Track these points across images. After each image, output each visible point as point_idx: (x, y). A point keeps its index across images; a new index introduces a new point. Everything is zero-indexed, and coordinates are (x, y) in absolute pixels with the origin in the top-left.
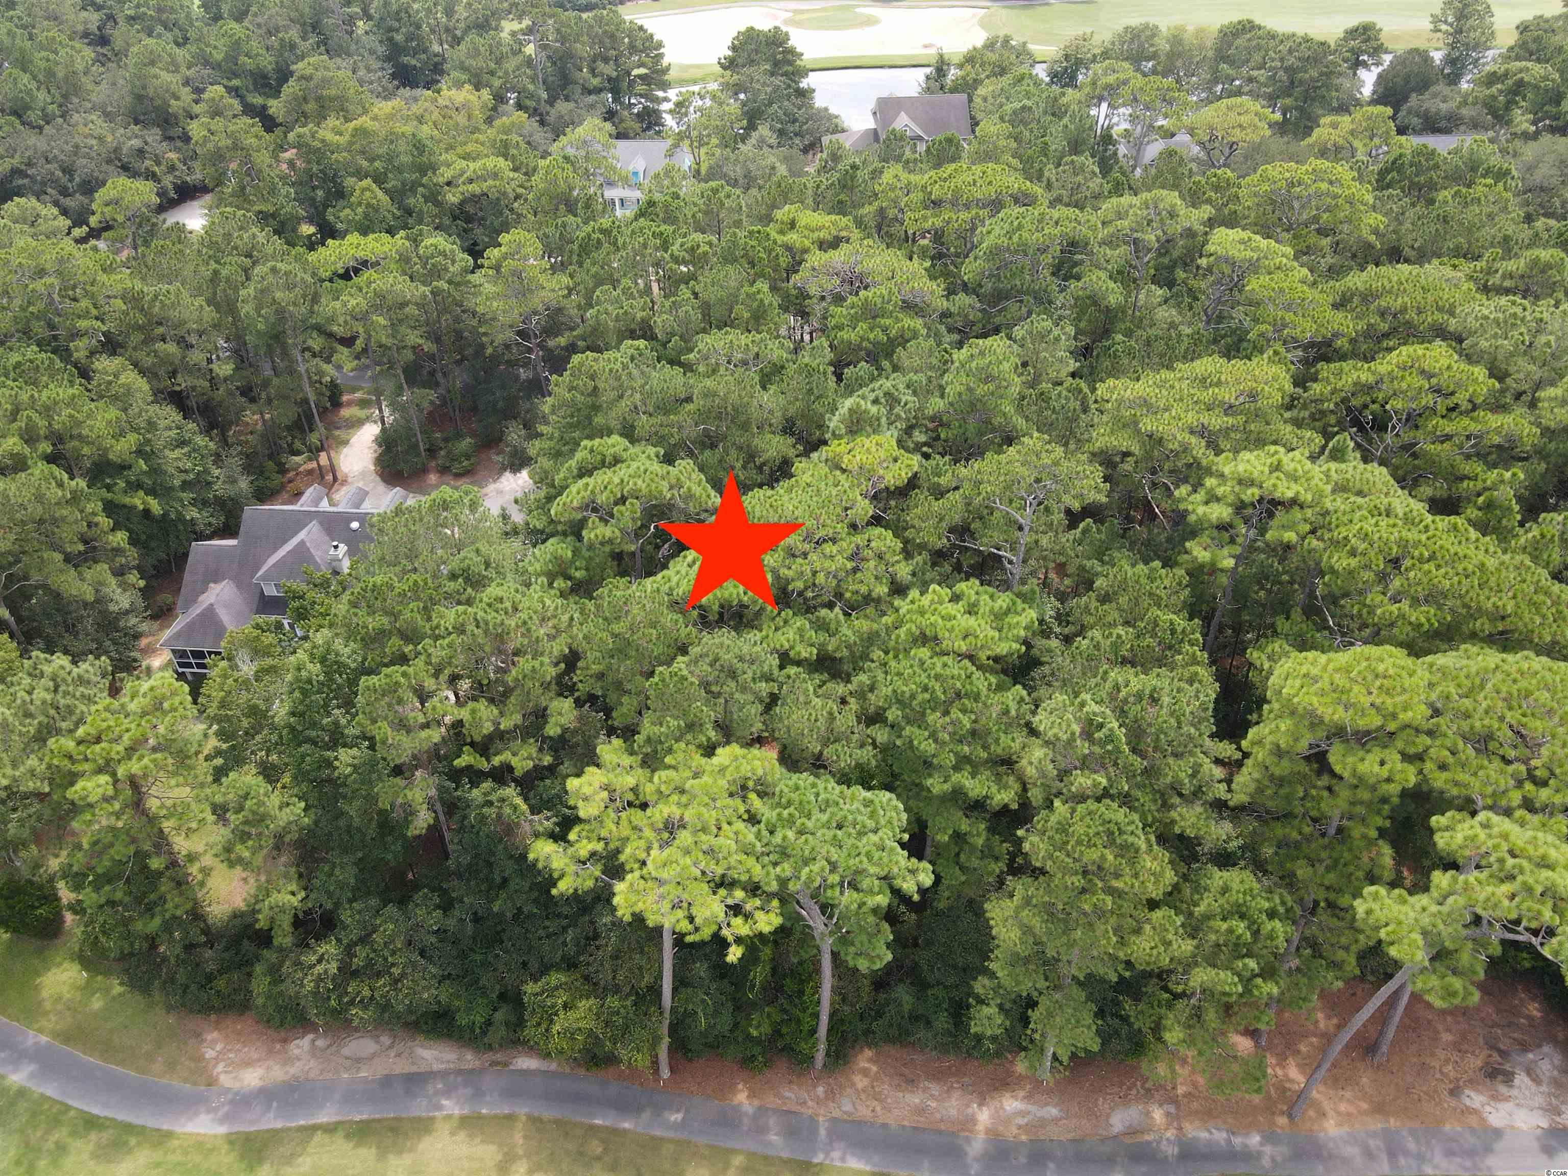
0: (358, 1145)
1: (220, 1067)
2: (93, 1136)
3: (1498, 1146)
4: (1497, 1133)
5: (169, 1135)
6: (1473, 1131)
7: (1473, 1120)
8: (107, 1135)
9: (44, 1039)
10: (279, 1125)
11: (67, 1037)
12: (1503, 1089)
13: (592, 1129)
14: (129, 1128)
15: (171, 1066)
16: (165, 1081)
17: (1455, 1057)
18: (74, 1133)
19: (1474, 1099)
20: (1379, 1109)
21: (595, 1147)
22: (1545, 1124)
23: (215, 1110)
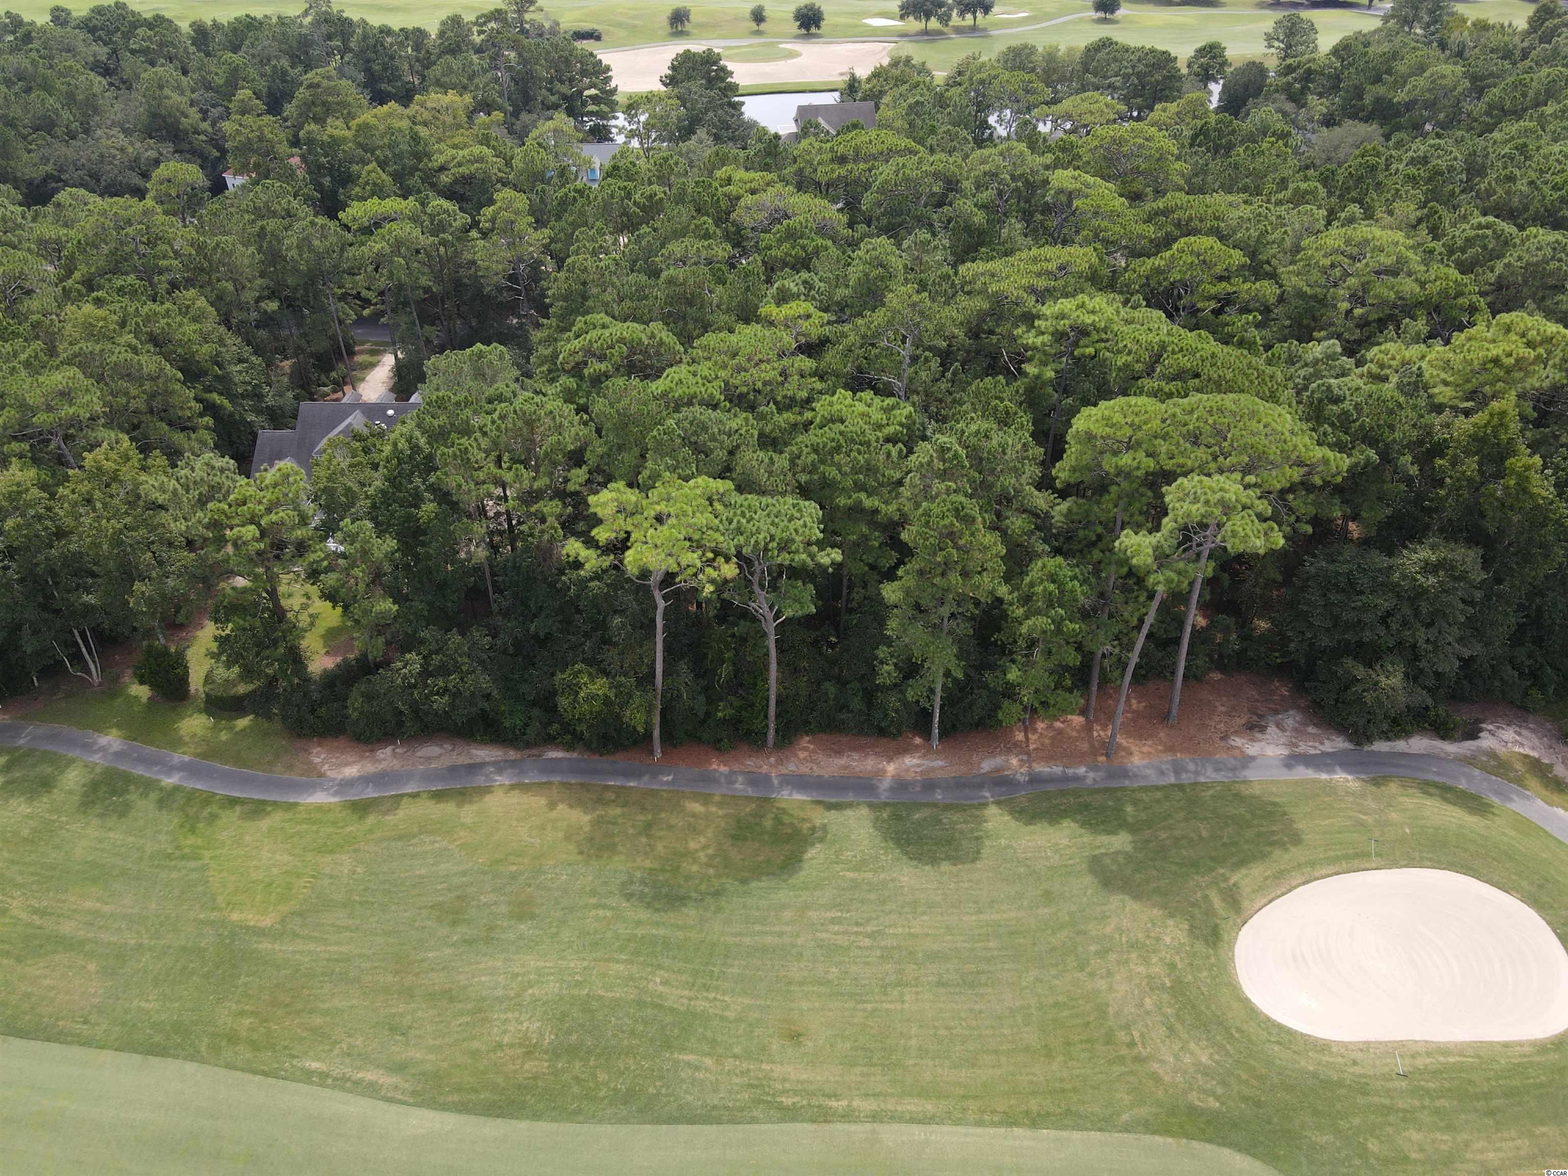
0: (438, 802)
1: (326, 767)
2: (238, 808)
3: (1251, 765)
4: (1253, 758)
5: (296, 804)
6: (1235, 758)
7: (1237, 753)
8: (247, 808)
9: (186, 758)
10: (376, 795)
11: (204, 756)
12: (1259, 735)
13: (607, 788)
14: (264, 802)
15: (290, 767)
16: (286, 776)
17: (1226, 719)
18: (222, 807)
19: (1238, 741)
20: (1171, 749)
21: (611, 796)
22: (1286, 752)
23: (327, 789)
